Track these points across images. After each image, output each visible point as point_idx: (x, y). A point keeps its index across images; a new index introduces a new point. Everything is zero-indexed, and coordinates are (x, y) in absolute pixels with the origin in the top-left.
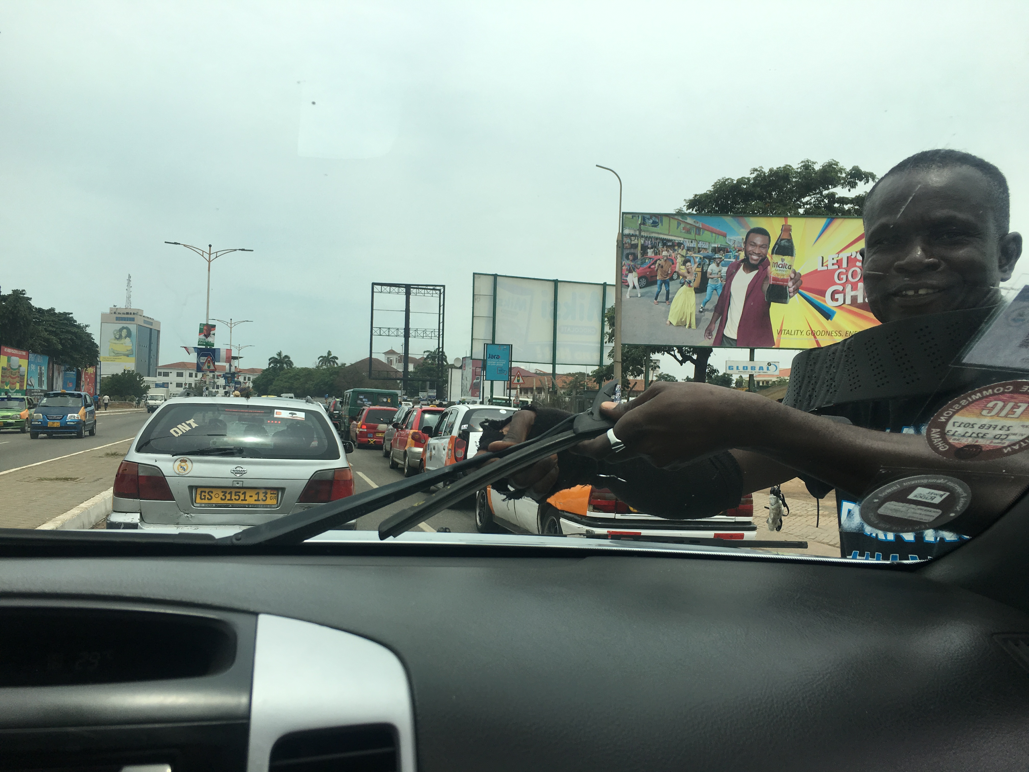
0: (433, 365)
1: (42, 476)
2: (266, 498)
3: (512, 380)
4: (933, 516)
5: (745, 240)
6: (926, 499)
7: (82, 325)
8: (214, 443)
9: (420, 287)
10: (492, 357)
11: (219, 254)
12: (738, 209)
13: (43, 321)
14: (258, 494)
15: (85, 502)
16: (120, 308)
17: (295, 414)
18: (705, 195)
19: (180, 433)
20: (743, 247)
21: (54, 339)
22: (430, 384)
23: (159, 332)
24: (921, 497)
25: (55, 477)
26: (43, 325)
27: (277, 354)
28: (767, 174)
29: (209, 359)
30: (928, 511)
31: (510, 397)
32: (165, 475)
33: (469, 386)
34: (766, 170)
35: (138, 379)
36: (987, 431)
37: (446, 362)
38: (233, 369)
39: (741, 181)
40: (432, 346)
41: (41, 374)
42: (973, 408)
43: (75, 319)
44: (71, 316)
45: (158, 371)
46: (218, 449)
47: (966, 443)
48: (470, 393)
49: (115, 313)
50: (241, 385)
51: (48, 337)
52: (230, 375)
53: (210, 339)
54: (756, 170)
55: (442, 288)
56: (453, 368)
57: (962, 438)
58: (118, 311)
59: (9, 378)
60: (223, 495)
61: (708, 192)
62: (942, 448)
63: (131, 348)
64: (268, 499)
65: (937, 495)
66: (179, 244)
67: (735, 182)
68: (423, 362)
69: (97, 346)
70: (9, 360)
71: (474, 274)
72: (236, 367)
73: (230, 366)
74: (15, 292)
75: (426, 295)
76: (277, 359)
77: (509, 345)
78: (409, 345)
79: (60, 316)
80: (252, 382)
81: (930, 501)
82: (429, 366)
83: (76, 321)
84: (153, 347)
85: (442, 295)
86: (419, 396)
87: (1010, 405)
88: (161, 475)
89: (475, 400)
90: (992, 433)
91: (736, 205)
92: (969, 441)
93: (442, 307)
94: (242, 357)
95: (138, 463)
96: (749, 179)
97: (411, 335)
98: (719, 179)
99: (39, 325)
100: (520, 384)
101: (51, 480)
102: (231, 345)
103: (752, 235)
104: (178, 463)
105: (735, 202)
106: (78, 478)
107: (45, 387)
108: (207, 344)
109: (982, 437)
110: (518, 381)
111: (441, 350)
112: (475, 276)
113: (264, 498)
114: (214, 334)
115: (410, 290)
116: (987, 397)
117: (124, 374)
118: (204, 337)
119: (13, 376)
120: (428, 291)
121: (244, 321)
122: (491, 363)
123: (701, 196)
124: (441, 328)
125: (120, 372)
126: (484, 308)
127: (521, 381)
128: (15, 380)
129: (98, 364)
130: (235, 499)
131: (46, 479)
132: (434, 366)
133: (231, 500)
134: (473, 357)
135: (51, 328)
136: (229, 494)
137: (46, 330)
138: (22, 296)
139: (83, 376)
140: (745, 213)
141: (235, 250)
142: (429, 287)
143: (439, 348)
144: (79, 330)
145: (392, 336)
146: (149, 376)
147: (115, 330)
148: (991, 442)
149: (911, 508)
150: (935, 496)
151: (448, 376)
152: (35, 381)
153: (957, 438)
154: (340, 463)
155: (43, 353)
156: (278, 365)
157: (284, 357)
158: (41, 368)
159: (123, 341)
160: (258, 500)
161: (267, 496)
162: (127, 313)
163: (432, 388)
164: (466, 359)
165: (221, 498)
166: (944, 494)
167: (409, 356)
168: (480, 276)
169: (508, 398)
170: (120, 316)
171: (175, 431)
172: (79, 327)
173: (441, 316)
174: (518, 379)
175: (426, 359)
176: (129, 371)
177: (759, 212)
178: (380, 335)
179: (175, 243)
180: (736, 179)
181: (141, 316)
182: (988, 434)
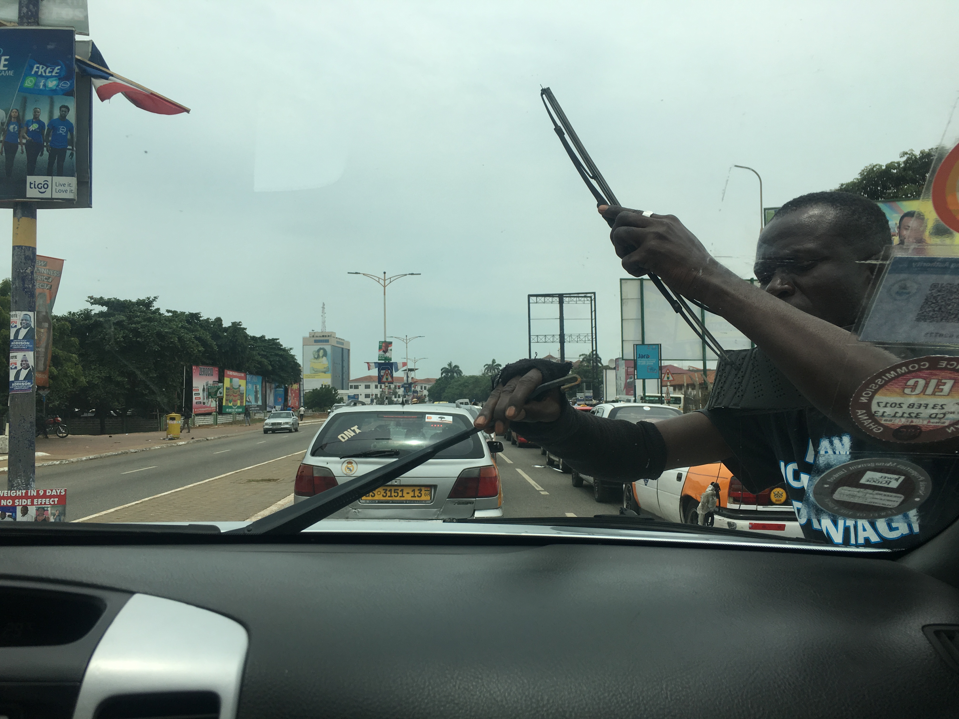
0: (588, 367)
1: (251, 478)
2: (421, 494)
3: (663, 377)
4: (897, 502)
5: (898, 225)
6: (881, 483)
7: (287, 348)
8: (375, 446)
9: (572, 295)
10: (643, 357)
11: (392, 279)
12: (889, 194)
13: (256, 347)
14: (414, 491)
15: (283, 500)
16: (317, 332)
17: (444, 418)
18: (853, 184)
19: (347, 438)
20: (897, 232)
21: (265, 362)
22: (586, 385)
23: (349, 350)
24: (874, 481)
25: (261, 479)
26: (257, 350)
27: (448, 365)
28: (919, 156)
29: (387, 372)
30: (888, 496)
31: (661, 393)
32: (335, 475)
33: (623, 386)
34: (917, 153)
35: (333, 392)
36: (919, 411)
37: (601, 364)
38: (410, 380)
39: (890, 166)
40: (587, 350)
41: (256, 392)
42: (893, 387)
43: (281, 343)
44: (278, 341)
45: (350, 384)
46: (378, 451)
47: (900, 423)
48: (625, 392)
49: (313, 336)
50: (418, 394)
51: (260, 360)
52: (407, 386)
53: (387, 354)
54: (906, 153)
55: (592, 295)
56: (608, 369)
57: (894, 419)
58: (316, 335)
59: (232, 396)
60: (384, 493)
61: (855, 180)
62: (876, 430)
63: (328, 365)
64: (423, 495)
65: (891, 478)
66: (359, 273)
67: (884, 168)
68: (579, 365)
69: (300, 366)
70: (231, 381)
71: (621, 280)
72: (412, 378)
73: (408, 377)
74: (234, 324)
75: (578, 302)
76: (448, 369)
77: (658, 344)
78: (565, 349)
79: (270, 341)
80: (428, 391)
81: (886, 485)
82: (585, 368)
83: (282, 346)
84: (345, 364)
85: (593, 302)
86: (576, 397)
87: (933, 382)
88: (332, 476)
89: (629, 398)
90: (925, 413)
91: (886, 191)
92: (903, 421)
93: (593, 313)
94: (417, 369)
95: (313, 466)
96: (898, 163)
97: (565, 340)
98: (866, 166)
99: (254, 350)
100: (670, 381)
101: (258, 481)
102: (407, 359)
103: (906, 219)
104: (345, 465)
105: (885, 187)
106: (279, 479)
107: (260, 403)
108: (386, 359)
109: (916, 417)
110: (668, 378)
111: (594, 352)
112: (623, 281)
113: (419, 495)
114: (391, 350)
115: (563, 299)
116: (903, 375)
117: (321, 388)
118: (383, 353)
119: (234, 394)
120: (580, 298)
121: (417, 337)
122: (641, 362)
123: (848, 185)
124: (594, 332)
125: (318, 387)
126: (633, 310)
127: (671, 378)
128: (236, 398)
129: (301, 381)
130: (395, 496)
131: (253, 481)
132: (590, 368)
133: (391, 496)
134: (624, 358)
135: (263, 353)
136: (389, 491)
137: (259, 354)
138: (239, 326)
139: (290, 391)
140: (897, 197)
141: (406, 275)
142: (580, 295)
143: (593, 351)
144: (284, 353)
145: (548, 342)
146: (343, 389)
147: (315, 351)
148: (929, 422)
149: (867, 493)
150: (889, 480)
151: (603, 377)
152: (252, 398)
153: (889, 419)
154: (485, 461)
155: (257, 374)
156: (450, 374)
157: (454, 367)
158: (256, 387)
159: (321, 360)
160: (414, 496)
161: (422, 492)
162: (323, 336)
163: (588, 388)
164: (619, 360)
165: (383, 495)
166: (899, 478)
167: (565, 359)
168: (626, 281)
169: (660, 395)
170: (317, 339)
171: (342, 437)
172: (284, 350)
173: (594, 321)
174: (668, 376)
175: (582, 362)
176: (325, 386)
177: (912, 195)
178: (538, 342)
179: (356, 273)
180: (885, 165)
181: (334, 337)
182: (921, 413)
